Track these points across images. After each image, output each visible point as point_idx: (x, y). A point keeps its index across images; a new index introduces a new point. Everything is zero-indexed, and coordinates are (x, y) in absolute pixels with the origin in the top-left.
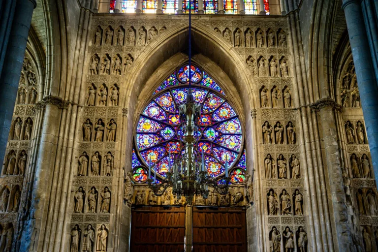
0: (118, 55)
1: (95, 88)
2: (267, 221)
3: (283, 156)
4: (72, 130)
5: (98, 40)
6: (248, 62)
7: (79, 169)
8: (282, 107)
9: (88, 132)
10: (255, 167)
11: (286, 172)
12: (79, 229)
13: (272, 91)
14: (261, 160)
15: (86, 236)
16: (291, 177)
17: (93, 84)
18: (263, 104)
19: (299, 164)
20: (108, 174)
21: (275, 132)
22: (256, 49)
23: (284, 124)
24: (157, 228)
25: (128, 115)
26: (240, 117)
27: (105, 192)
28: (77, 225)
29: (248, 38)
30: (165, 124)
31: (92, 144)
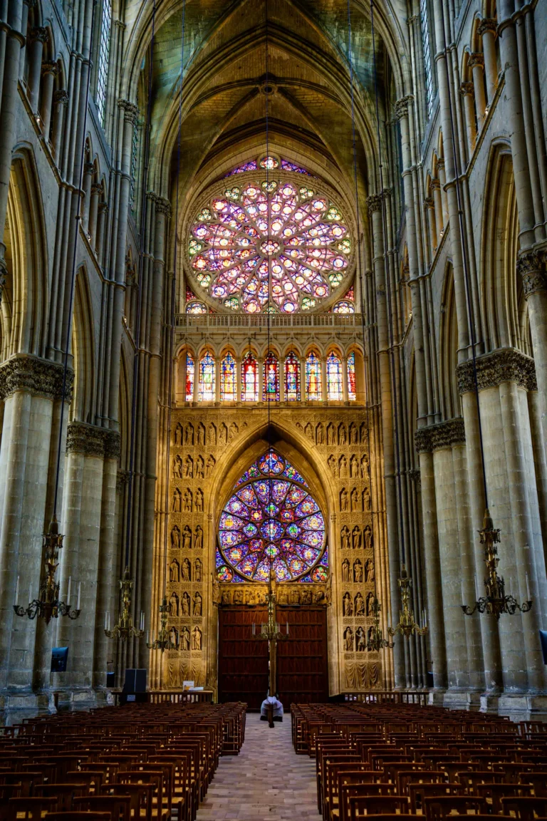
0: (200, 456)
1: (180, 493)
2: (342, 622)
3: (359, 561)
4: (163, 540)
5: (179, 439)
6: (330, 461)
7: (171, 575)
8: (360, 510)
9: (176, 538)
10: (334, 572)
11: (361, 576)
12: (175, 631)
13: (352, 493)
14: (339, 564)
15: (182, 637)
16: (366, 580)
17: (177, 489)
18: (342, 507)
19: (374, 568)
20: (199, 580)
21: (353, 536)
22: (338, 448)
23: (362, 529)
24: (243, 626)
25: (212, 520)
26: (322, 512)
27: (196, 596)
28: (173, 627)
29: (330, 435)
30: (247, 521)
31: (181, 552)
